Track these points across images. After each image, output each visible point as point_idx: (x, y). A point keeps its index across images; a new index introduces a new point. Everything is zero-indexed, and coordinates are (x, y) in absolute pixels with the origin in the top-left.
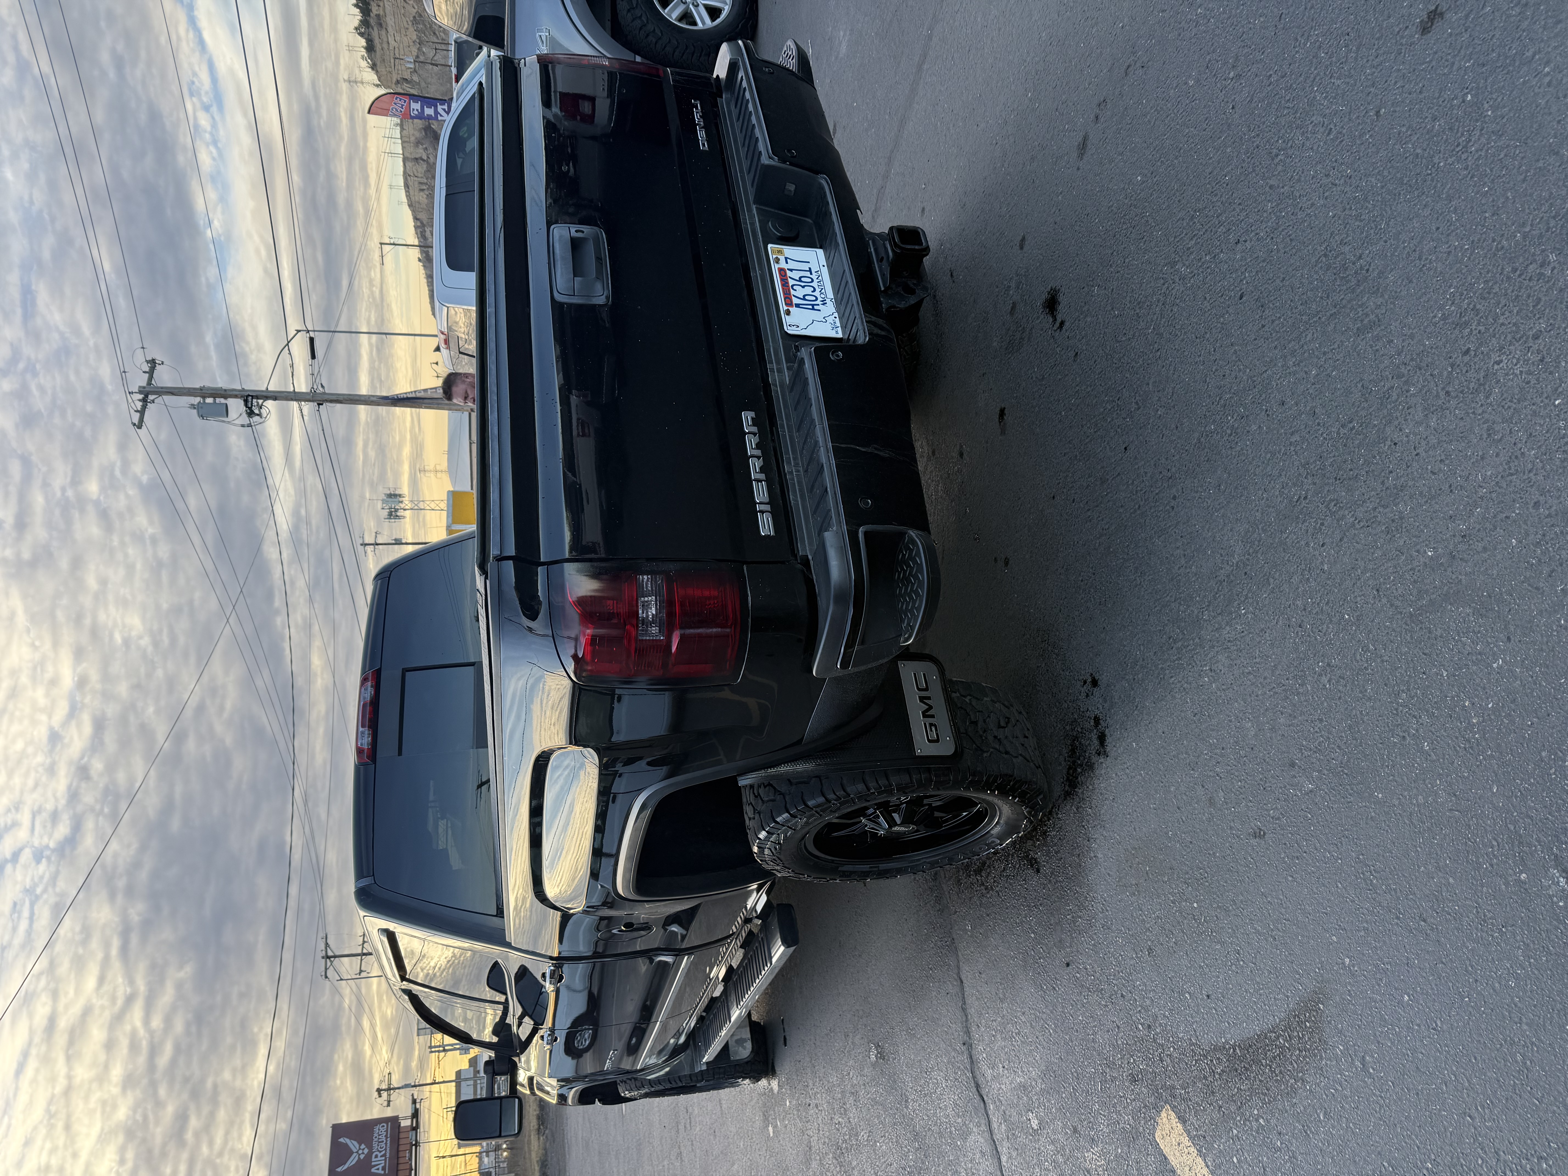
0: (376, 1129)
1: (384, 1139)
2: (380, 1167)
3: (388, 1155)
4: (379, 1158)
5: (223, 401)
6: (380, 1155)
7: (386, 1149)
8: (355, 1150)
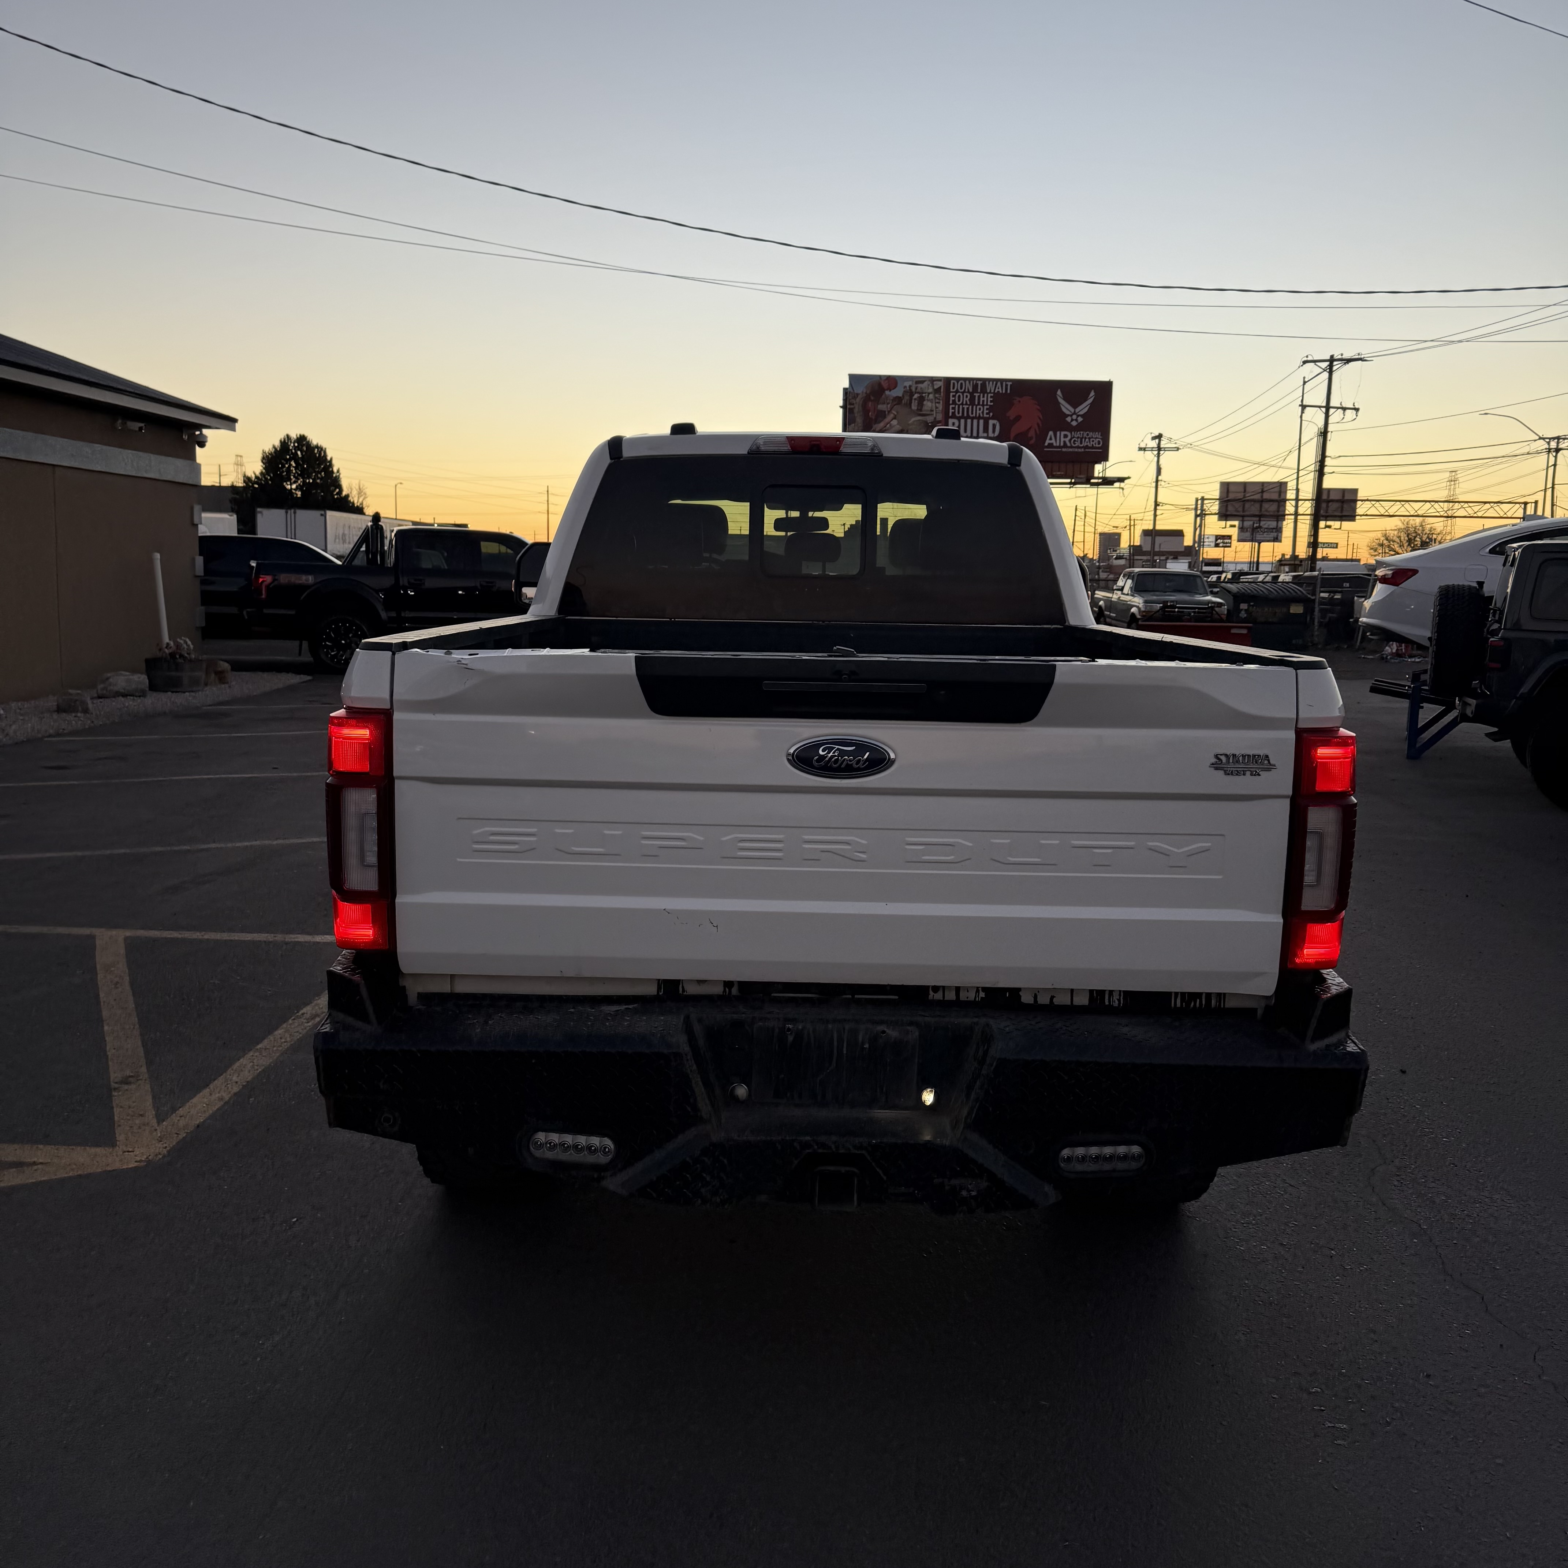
0: (1098, 435)
1: (1085, 444)
2: (1053, 441)
3: (1064, 450)
4: (1062, 439)
6: (1067, 440)
7: (1071, 447)
8: (1077, 410)
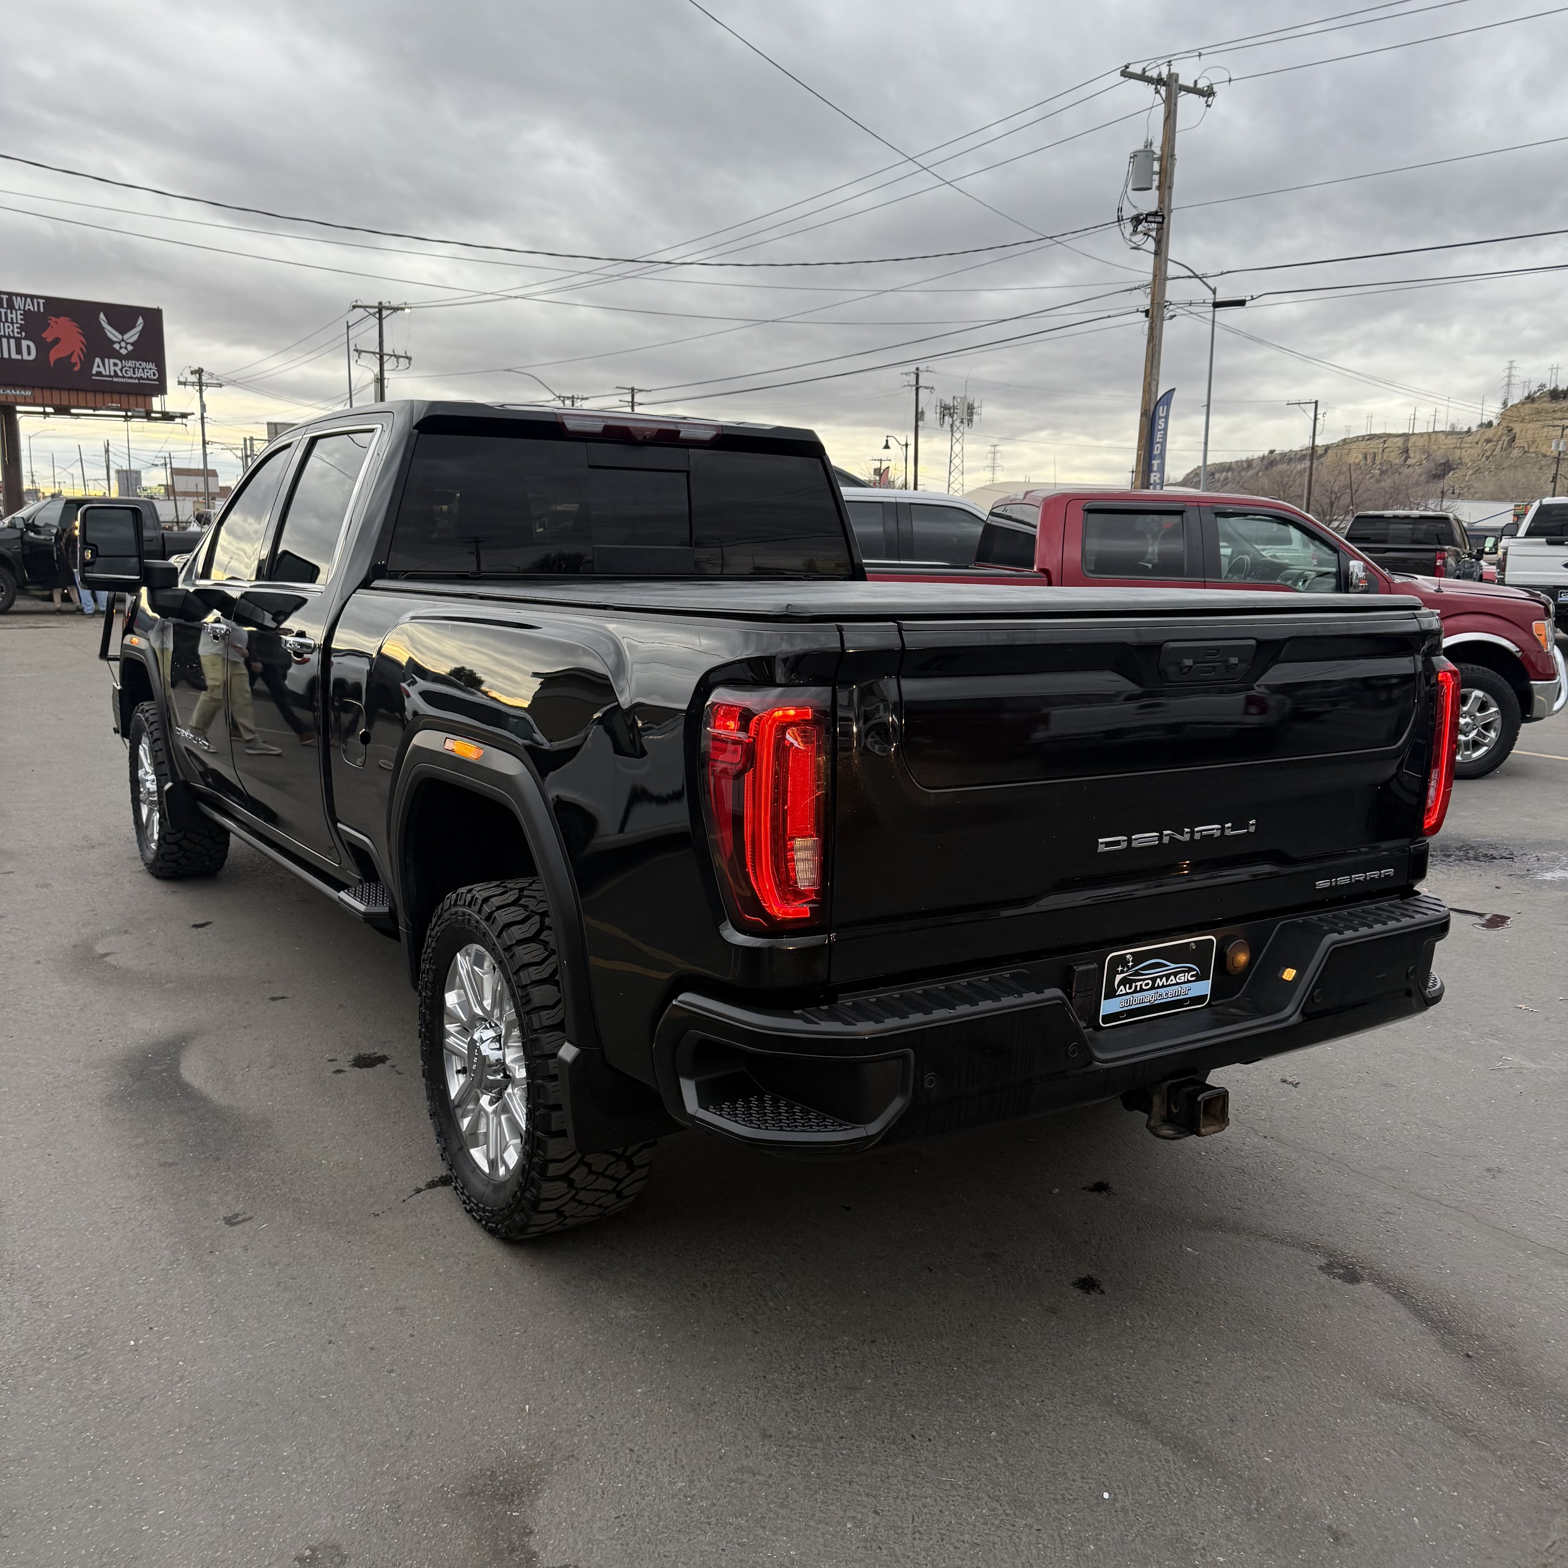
0: (151, 365)
3: (115, 379)
4: (112, 368)
5: (1155, 184)
6: (118, 369)
7: (124, 377)
8: (126, 337)
